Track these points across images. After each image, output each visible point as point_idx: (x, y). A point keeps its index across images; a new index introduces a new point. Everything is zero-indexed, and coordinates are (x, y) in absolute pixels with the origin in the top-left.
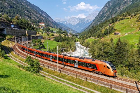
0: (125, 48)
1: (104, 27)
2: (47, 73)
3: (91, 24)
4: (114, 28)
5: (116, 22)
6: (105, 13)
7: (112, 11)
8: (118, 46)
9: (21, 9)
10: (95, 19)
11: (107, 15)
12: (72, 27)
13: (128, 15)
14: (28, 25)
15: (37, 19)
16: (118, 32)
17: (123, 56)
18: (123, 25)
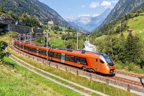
0: (137, 43)
1: (116, 24)
2: (35, 66)
3: (103, 23)
4: (127, 25)
5: (130, 19)
6: (118, 11)
7: (125, 9)
8: (129, 41)
9: (30, 7)
10: (107, 18)
11: (120, 13)
12: (83, 26)
13: (142, 11)
14: (35, 23)
15: (46, 18)
16: (132, 30)
17: (134, 53)
18: (138, 22)
